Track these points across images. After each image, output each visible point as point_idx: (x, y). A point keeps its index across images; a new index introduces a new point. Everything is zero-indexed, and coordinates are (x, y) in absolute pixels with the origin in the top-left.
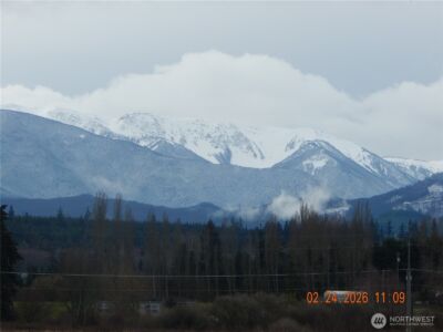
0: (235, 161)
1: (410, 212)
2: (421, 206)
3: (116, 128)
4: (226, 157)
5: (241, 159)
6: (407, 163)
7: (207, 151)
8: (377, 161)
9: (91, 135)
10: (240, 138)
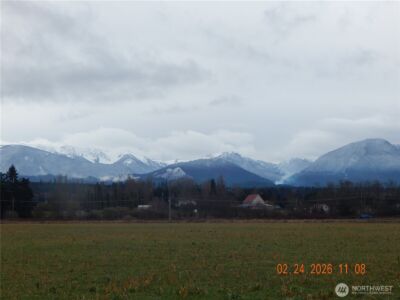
0: (100, 162)
1: (161, 178)
2: (164, 176)
3: (59, 151)
4: (97, 161)
5: (102, 161)
6: (159, 161)
7: (91, 159)
8: (149, 161)
9: (50, 154)
10: (102, 154)
